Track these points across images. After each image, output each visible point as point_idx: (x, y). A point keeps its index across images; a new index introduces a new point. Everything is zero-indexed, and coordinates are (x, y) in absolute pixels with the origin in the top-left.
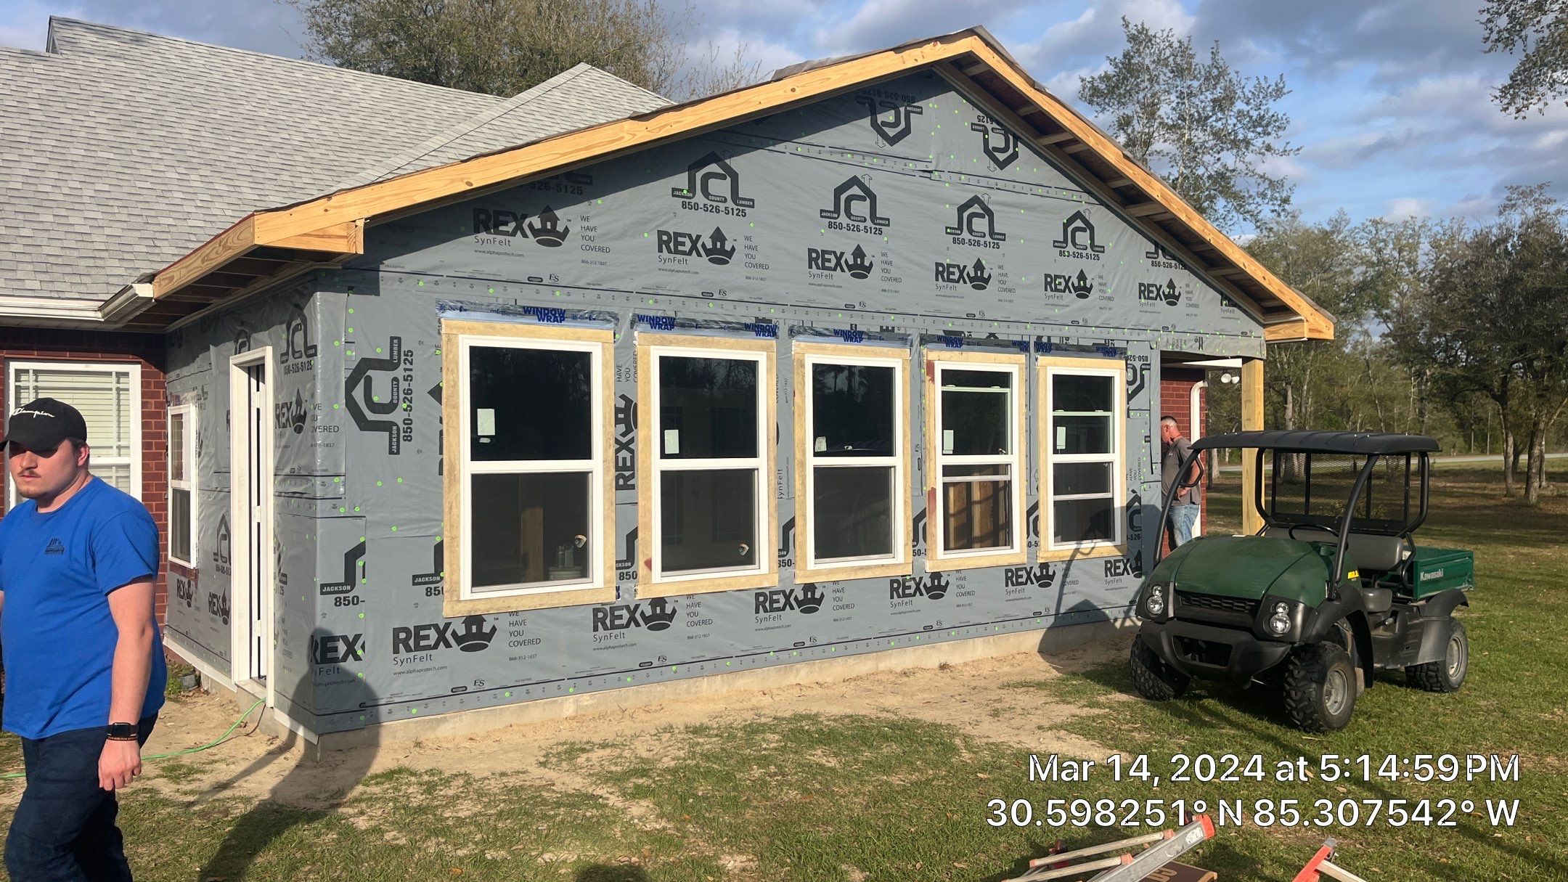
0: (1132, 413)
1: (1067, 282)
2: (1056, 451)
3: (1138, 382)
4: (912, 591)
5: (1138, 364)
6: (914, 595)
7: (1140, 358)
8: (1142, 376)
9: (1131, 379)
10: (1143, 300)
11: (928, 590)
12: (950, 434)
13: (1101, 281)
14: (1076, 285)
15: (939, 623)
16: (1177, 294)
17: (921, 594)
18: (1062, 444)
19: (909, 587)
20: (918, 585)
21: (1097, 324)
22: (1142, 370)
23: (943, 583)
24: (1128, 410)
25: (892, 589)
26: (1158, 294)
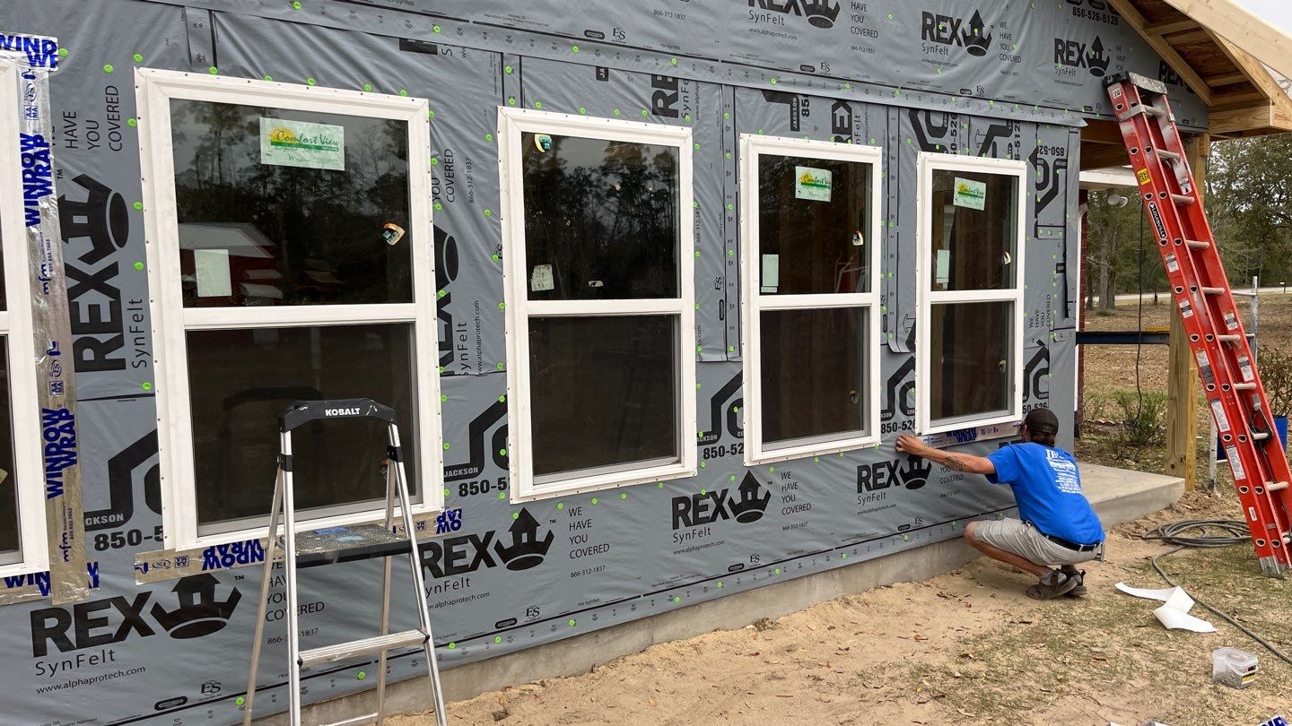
0: (1040, 231)
1: (955, 29)
2: (935, 287)
3: (1050, 186)
4: (709, 513)
5: (1050, 159)
6: (714, 519)
7: (1055, 150)
8: (1056, 177)
9: (1041, 180)
10: (1060, 65)
11: (736, 509)
12: (772, 261)
13: (1003, 31)
14: (968, 34)
15: (755, 557)
16: (1104, 59)
17: (725, 517)
18: (943, 275)
19: (705, 508)
20: (719, 502)
21: (996, 97)
22: (1056, 168)
23: (761, 496)
24: (1037, 225)
25: (676, 513)
26: (1080, 58)
